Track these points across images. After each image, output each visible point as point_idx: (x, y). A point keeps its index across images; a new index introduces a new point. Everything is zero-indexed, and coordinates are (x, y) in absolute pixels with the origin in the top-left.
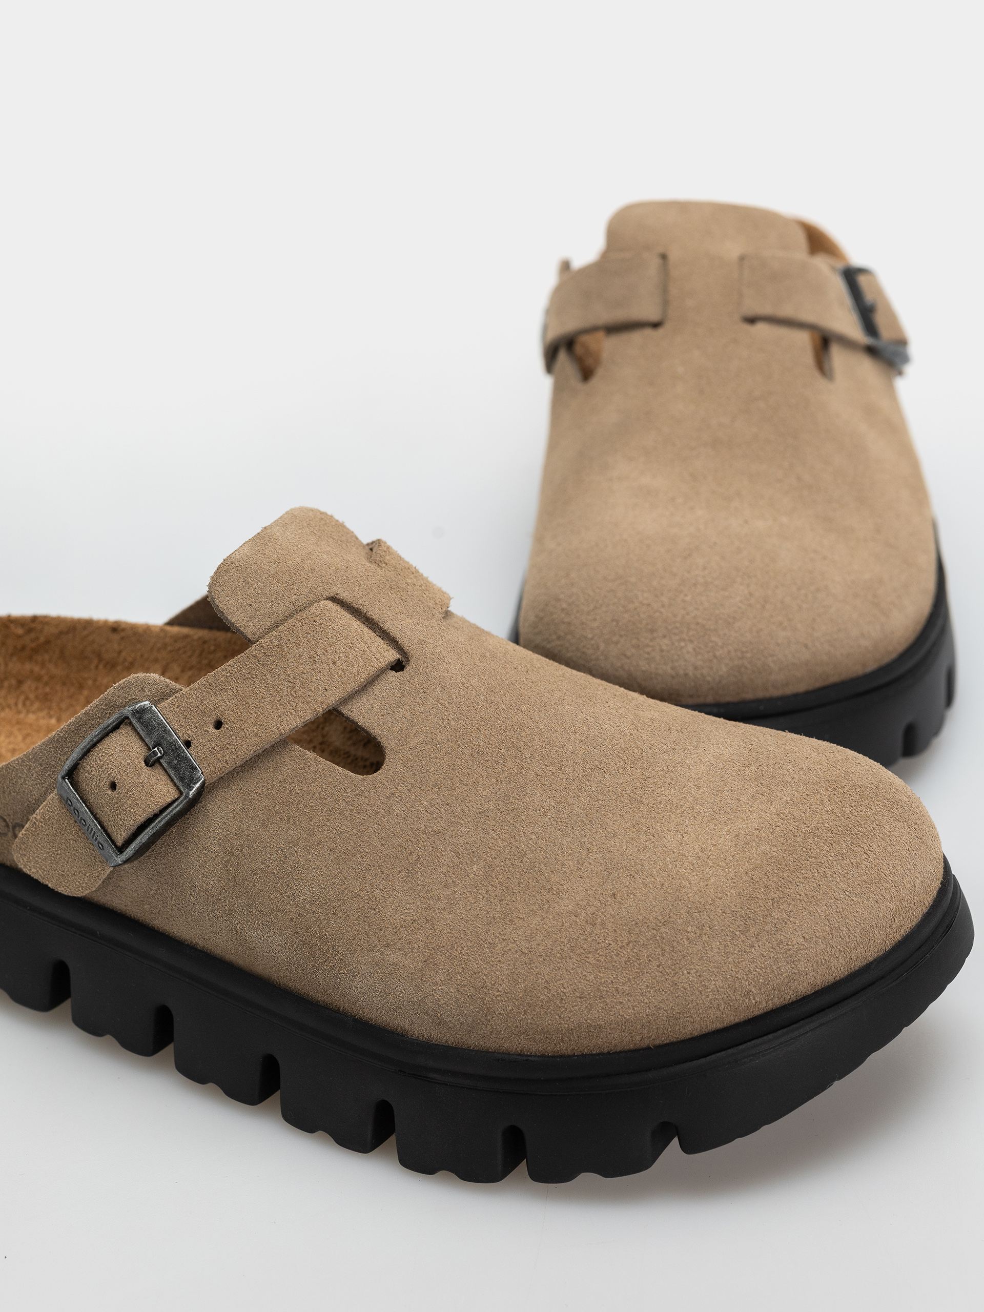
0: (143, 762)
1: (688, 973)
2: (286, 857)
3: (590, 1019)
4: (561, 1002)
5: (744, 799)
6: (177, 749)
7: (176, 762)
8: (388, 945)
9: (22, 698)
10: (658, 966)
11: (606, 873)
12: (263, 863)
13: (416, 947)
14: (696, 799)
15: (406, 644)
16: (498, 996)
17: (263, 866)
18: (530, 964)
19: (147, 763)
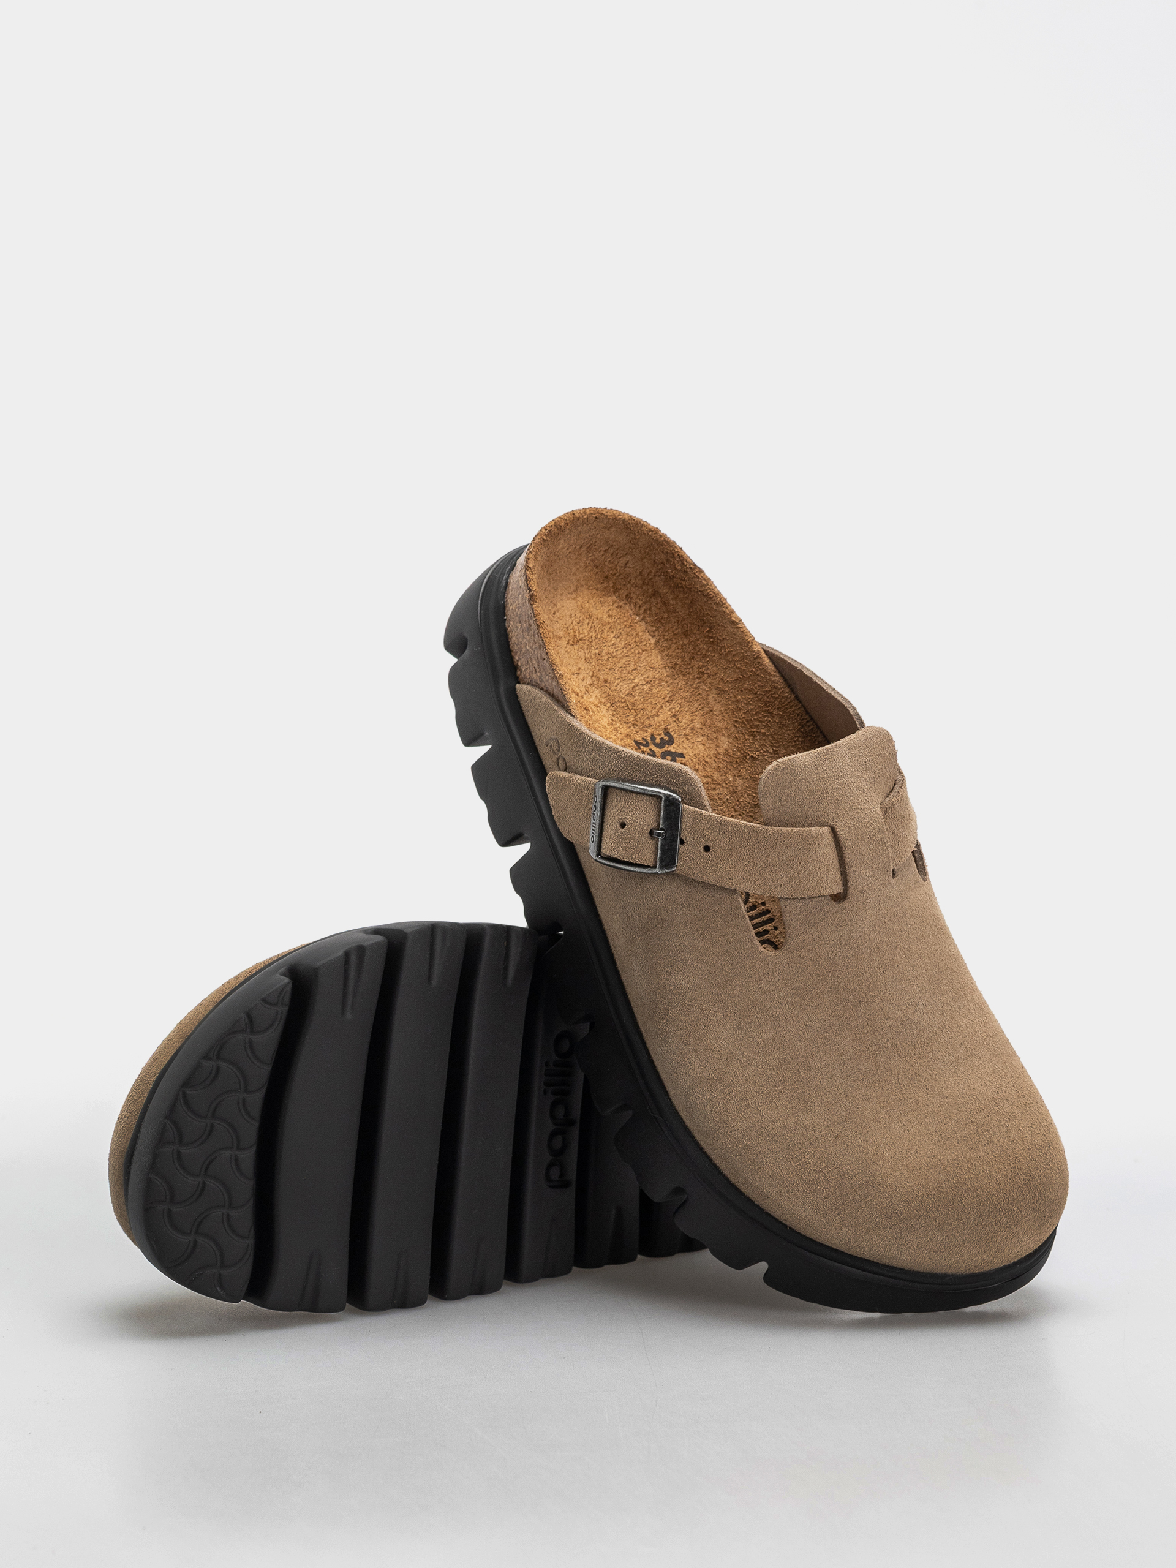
0: (649, 830)
1: (838, 1215)
2: (683, 951)
3: (766, 1190)
4: (758, 1169)
5: (959, 1134)
6: (673, 841)
7: (667, 848)
8: (696, 1051)
9: (647, 606)
10: (826, 1198)
11: (844, 1118)
12: (668, 941)
13: (709, 1067)
14: (933, 1112)
15: (852, 890)
16: (729, 1135)
17: (667, 942)
18: (760, 1135)
19: (651, 833)
